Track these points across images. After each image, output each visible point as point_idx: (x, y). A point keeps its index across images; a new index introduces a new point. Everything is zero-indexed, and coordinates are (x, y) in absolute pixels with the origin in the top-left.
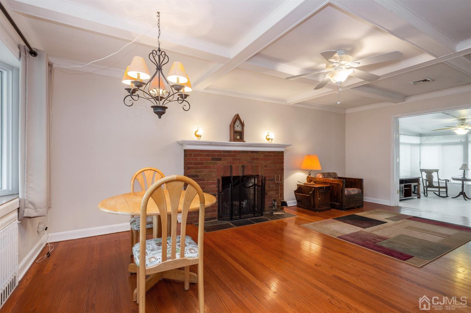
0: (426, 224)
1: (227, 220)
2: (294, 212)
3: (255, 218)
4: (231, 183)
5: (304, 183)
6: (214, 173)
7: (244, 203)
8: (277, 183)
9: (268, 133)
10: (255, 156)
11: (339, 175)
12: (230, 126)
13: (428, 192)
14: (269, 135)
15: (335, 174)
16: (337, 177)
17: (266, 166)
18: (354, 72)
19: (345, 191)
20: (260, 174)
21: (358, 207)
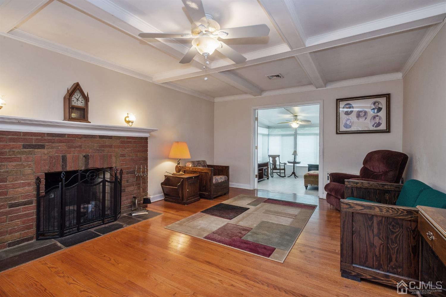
0: (277, 205)
1: (54, 238)
2: (160, 209)
3: (103, 226)
4: (61, 181)
5: (172, 173)
6: (29, 167)
7: (90, 206)
8: (139, 177)
9: (128, 114)
10: (108, 142)
11: (208, 163)
12: (65, 98)
13: (273, 173)
14: (129, 116)
15: (204, 162)
16: (206, 165)
17: (123, 156)
18: (222, 47)
19: (213, 180)
20: (114, 166)
21: (225, 194)
